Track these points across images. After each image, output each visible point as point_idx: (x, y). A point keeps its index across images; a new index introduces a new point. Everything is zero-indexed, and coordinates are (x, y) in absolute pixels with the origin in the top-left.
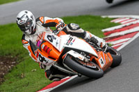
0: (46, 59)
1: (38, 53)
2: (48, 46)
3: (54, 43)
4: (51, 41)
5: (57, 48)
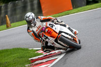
0: (49, 37)
4: (52, 27)
5: (56, 31)
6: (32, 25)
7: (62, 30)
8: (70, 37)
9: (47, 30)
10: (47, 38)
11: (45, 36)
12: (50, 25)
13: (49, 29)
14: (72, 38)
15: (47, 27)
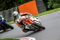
0: (28, 24)
2: (29, 20)
5: (32, 20)
6: (17, 18)
8: (39, 23)
9: (27, 20)
11: (26, 23)
12: (28, 17)
13: (28, 19)
14: (40, 24)
15: (27, 19)
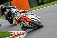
1: (22, 21)
3: (28, 17)
4: (27, 16)
6: (15, 16)
7: (32, 18)
10: (24, 22)
11: (23, 21)
12: (25, 15)
13: (25, 17)
